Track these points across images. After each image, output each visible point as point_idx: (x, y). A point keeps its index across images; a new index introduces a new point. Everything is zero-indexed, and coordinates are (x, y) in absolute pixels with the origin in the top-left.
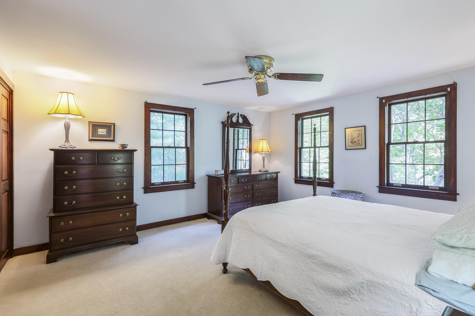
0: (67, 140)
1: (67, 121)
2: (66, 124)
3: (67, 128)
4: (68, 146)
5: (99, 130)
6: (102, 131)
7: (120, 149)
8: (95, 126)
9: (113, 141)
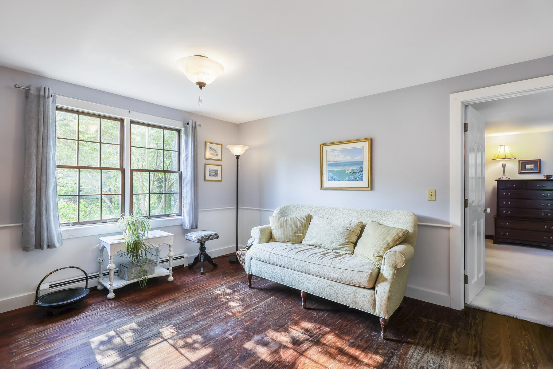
0: (504, 174)
1: (504, 162)
2: (503, 165)
3: (504, 166)
4: (505, 178)
5: (527, 166)
6: (529, 166)
7: (545, 179)
8: (523, 164)
9: (539, 173)
